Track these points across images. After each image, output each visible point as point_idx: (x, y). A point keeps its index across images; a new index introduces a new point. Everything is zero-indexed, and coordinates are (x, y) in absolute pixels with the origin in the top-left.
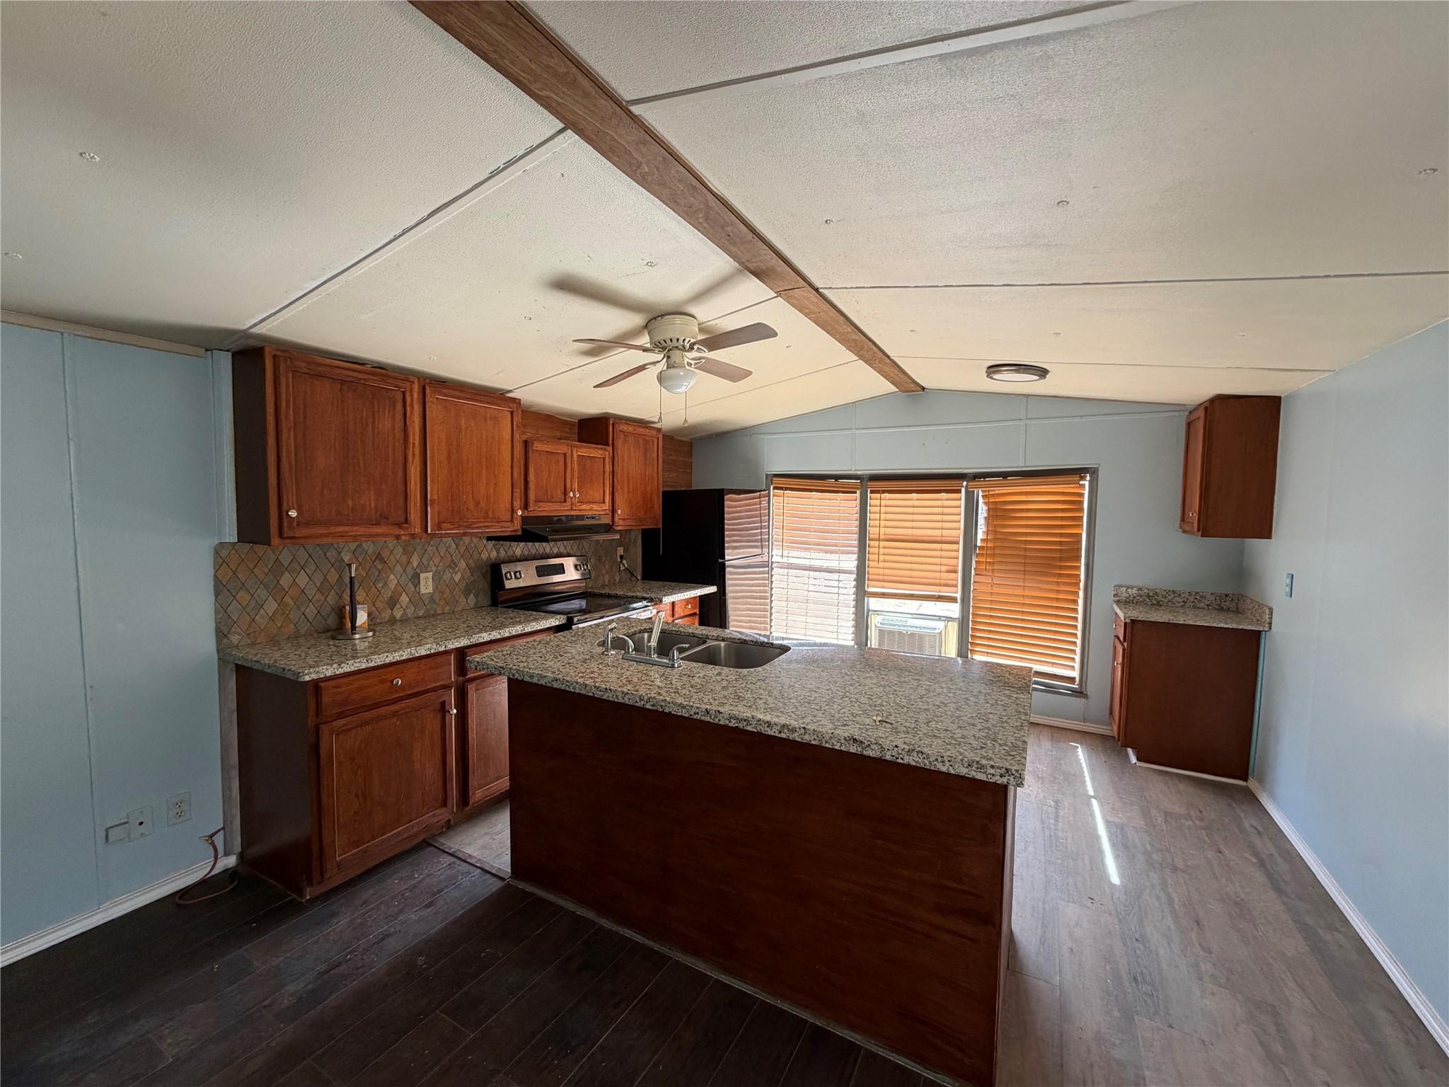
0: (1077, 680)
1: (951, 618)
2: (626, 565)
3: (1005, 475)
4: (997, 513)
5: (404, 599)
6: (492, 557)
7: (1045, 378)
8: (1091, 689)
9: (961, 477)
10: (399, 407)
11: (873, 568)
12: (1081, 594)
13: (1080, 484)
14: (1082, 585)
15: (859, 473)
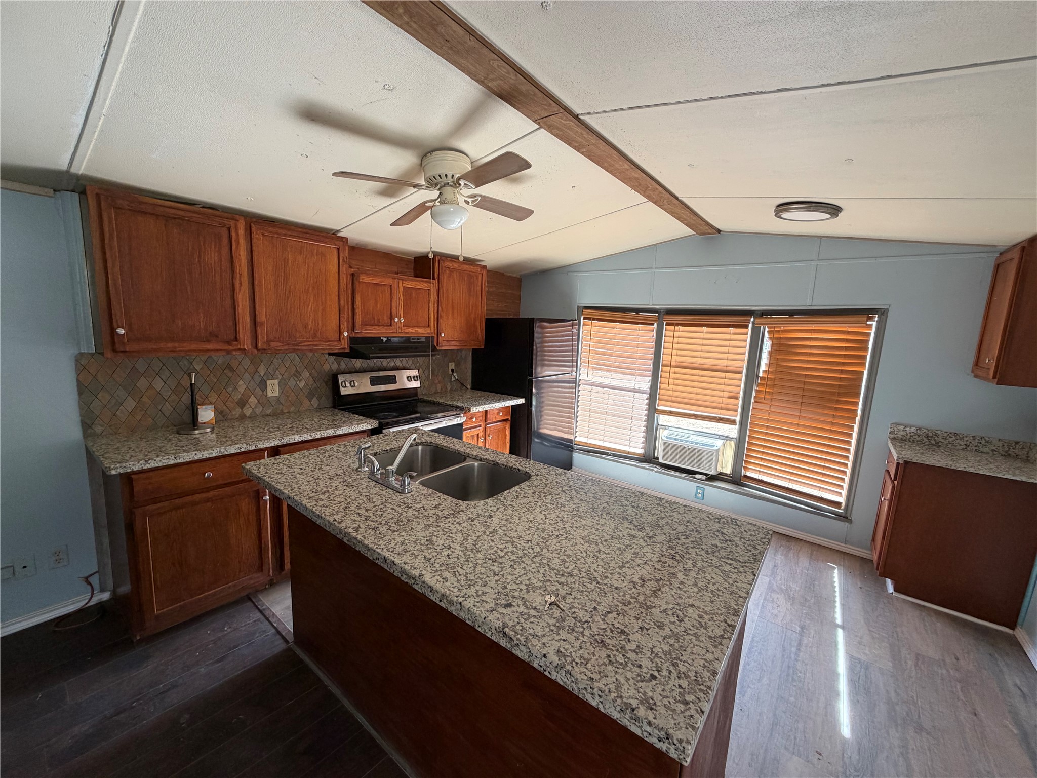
0: (843, 505)
1: (729, 437)
2: (457, 377)
3: (791, 313)
4: (781, 348)
5: (253, 400)
6: (333, 368)
7: (837, 216)
8: (854, 517)
9: (749, 313)
10: (225, 241)
11: (663, 390)
12: (856, 427)
13: (866, 324)
14: (858, 420)
15: (657, 307)
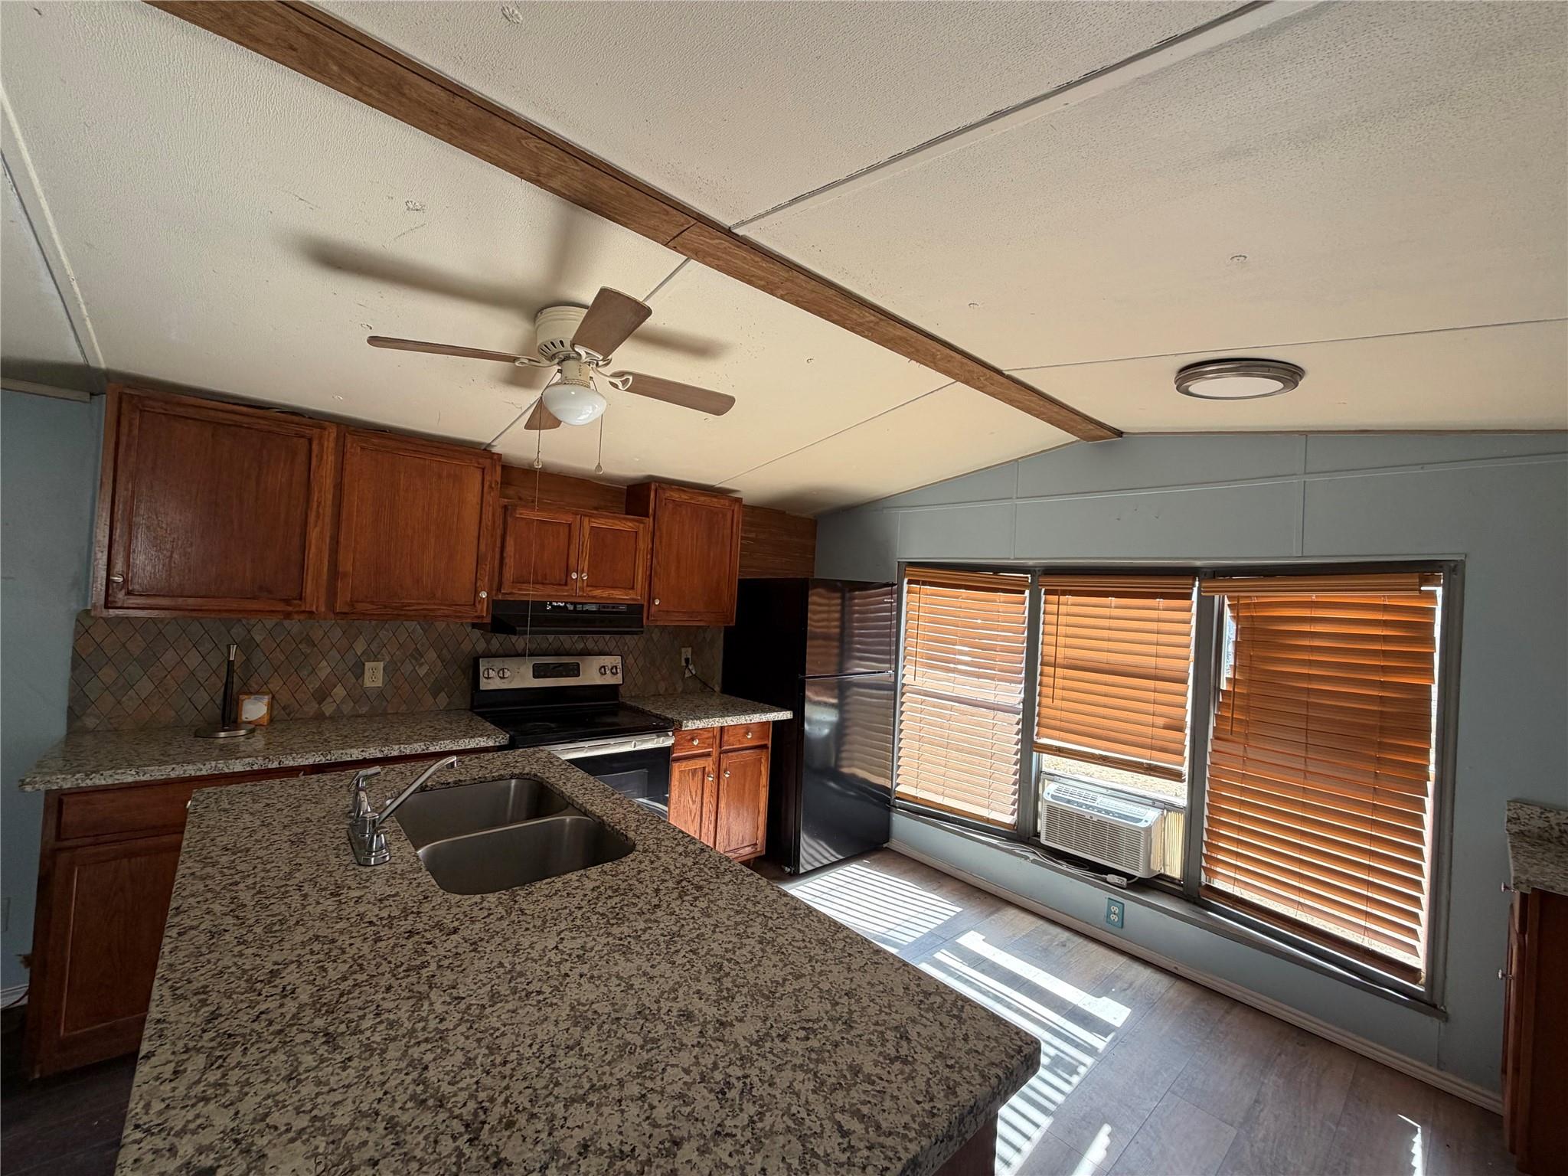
0: (1423, 975)
1: (1173, 805)
2: (694, 672)
3: (1267, 571)
4: (1255, 636)
5: (339, 692)
7: (1296, 385)
9: (1191, 573)
11: (1049, 707)
12: (1429, 803)
15: (1031, 563)
